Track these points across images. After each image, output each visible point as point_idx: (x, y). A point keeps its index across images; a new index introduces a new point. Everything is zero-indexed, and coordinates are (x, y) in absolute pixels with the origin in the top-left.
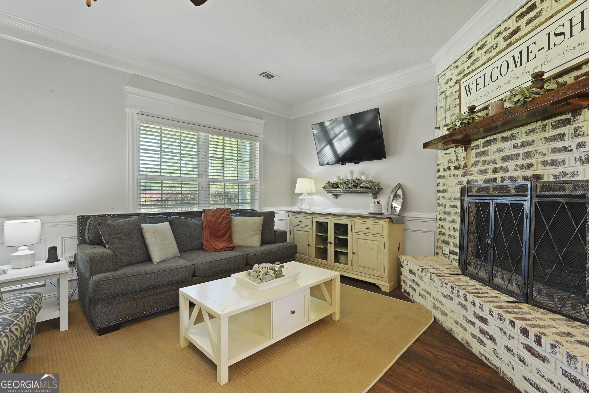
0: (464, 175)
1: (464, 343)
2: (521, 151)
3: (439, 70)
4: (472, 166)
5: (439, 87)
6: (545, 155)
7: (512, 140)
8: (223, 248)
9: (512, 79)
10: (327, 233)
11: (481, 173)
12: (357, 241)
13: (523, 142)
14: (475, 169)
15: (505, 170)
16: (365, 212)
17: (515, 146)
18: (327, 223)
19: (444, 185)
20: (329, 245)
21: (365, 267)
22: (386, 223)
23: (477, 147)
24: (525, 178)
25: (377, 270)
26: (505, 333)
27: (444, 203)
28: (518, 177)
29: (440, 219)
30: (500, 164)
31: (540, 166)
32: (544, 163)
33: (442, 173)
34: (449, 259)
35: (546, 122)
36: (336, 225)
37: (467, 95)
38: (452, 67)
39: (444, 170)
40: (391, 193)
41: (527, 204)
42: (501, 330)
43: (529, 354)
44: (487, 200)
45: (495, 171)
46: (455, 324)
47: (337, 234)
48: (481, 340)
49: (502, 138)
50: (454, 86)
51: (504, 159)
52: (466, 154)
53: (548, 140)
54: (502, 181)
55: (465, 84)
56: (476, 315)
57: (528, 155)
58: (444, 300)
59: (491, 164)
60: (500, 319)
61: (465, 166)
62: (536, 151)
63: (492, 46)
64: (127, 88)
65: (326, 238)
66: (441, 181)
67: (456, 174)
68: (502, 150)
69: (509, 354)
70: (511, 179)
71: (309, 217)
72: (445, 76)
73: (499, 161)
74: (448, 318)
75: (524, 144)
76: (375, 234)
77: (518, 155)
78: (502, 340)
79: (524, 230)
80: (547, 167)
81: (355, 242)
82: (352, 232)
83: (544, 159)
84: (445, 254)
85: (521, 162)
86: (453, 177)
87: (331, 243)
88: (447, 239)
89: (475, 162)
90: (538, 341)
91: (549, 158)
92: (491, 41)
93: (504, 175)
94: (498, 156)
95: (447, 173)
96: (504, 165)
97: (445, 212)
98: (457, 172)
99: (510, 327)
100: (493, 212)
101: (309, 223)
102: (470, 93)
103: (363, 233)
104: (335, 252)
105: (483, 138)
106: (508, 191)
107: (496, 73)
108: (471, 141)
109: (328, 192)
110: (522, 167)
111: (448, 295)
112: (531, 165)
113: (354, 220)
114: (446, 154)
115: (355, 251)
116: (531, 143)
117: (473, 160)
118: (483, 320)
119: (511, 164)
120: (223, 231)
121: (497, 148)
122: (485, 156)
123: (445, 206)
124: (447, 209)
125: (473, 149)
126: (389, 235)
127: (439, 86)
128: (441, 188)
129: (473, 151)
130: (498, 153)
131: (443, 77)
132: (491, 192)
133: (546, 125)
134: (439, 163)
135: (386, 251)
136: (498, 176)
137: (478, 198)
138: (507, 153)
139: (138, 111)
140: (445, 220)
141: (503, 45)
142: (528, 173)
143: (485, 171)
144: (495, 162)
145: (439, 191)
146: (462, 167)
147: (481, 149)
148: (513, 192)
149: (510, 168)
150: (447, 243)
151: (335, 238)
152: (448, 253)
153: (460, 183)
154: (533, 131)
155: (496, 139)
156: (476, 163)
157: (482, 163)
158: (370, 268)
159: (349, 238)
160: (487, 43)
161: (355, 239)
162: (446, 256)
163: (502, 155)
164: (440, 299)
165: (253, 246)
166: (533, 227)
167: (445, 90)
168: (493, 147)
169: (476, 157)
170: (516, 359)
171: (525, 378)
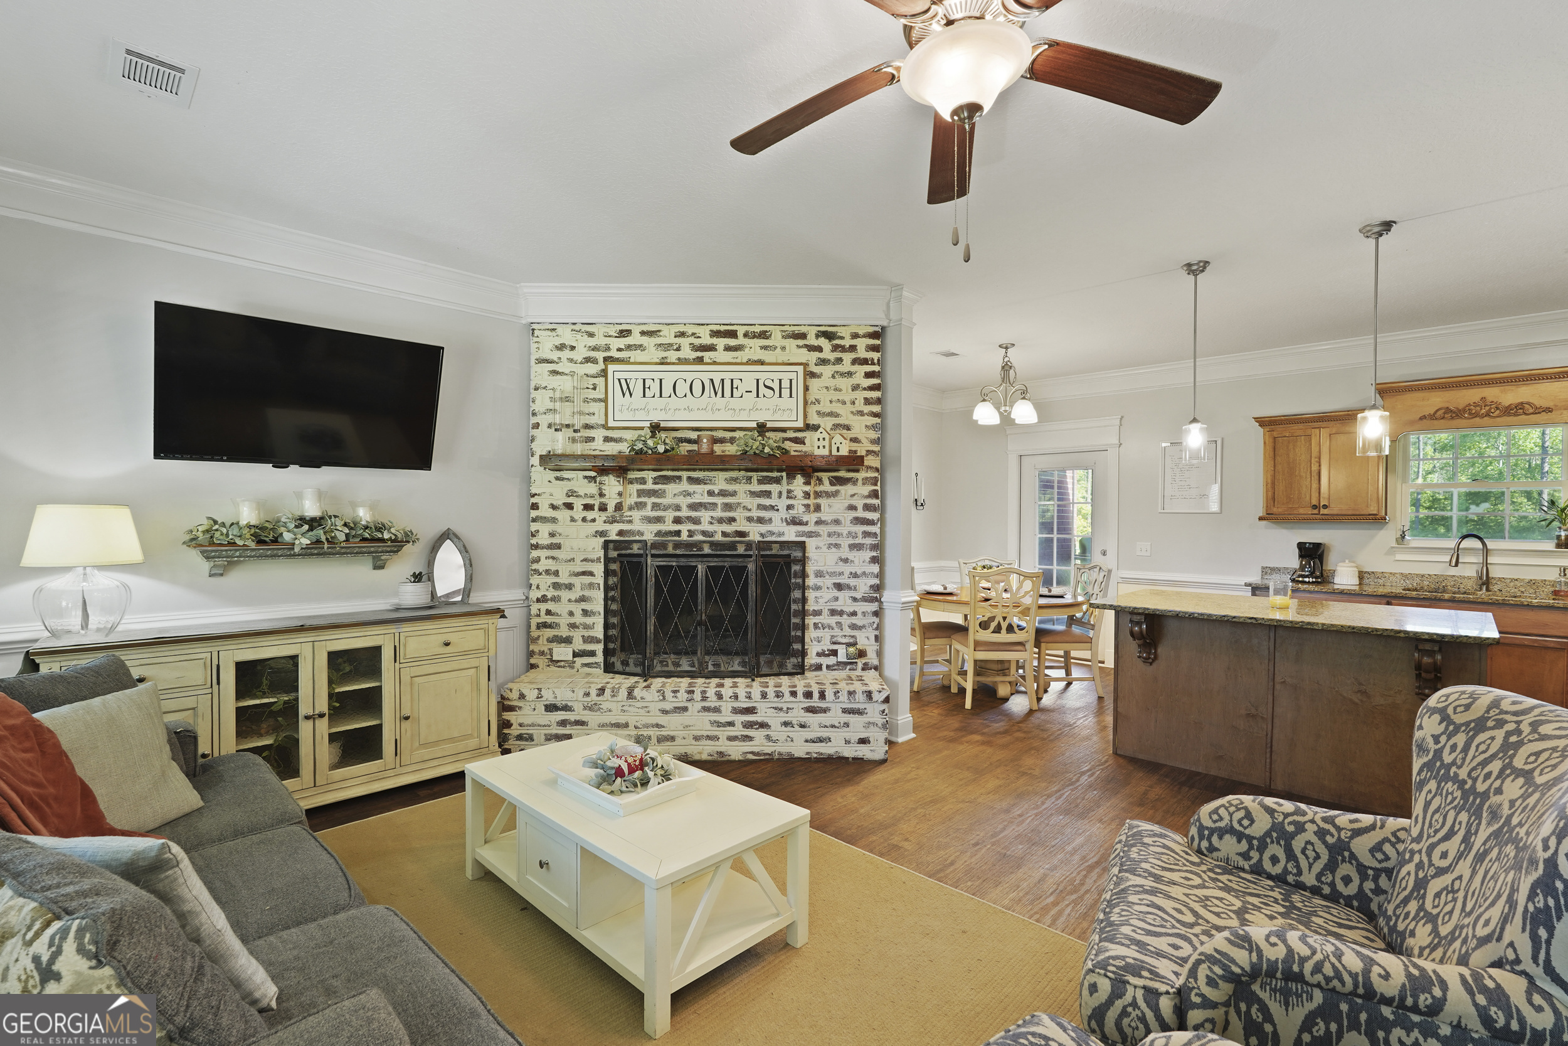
0: (612, 521)
1: (716, 757)
2: (719, 501)
3: (531, 313)
4: (631, 508)
5: (534, 346)
6: (750, 510)
7: (705, 484)
9: (710, 407)
11: (650, 522)
13: (721, 490)
14: (636, 515)
15: (696, 521)
17: (711, 493)
18: (293, 657)
19: (552, 535)
20: (305, 725)
21: (436, 743)
22: (493, 622)
23: (643, 481)
24: (724, 534)
25: (469, 736)
26: (781, 709)
27: (553, 568)
28: (716, 532)
29: (543, 599)
30: (685, 513)
31: (745, 522)
32: (750, 519)
33: (545, 511)
34: (573, 668)
35: (750, 474)
36: (336, 656)
37: (624, 395)
38: (576, 327)
39: (554, 507)
40: (432, 551)
41: (751, 567)
42: (775, 708)
43: (810, 714)
45: (677, 520)
46: (694, 742)
47: (338, 682)
48: (747, 736)
49: (690, 479)
50: (581, 363)
51: (693, 507)
52: (622, 489)
53: (753, 494)
54: (690, 536)
55: (618, 375)
56: (736, 711)
57: (728, 507)
59: (670, 510)
60: (778, 696)
61: (619, 507)
62: (739, 504)
63: (671, 345)
65: (292, 708)
66: (544, 529)
67: (589, 518)
68: (689, 494)
69: (789, 729)
70: (704, 533)
71: (202, 652)
72: (554, 333)
73: (684, 508)
74: (678, 741)
75: (723, 493)
76: (465, 653)
77: (715, 504)
78: (775, 720)
79: (750, 596)
80: (753, 524)
81: (407, 688)
82: (397, 664)
83: (749, 514)
84: (558, 661)
85: (718, 513)
86: (580, 522)
87: (317, 715)
88: (564, 632)
89: (636, 503)
90: (822, 695)
91: (755, 514)
92: (668, 335)
93: (693, 527)
94: (684, 502)
95: (563, 515)
96: (694, 514)
97: (556, 586)
98: (590, 515)
99: (792, 699)
100: (704, 578)
102: (631, 395)
103: (434, 658)
105: (654, 470)
106: (701, 549)
107: (682, 388)
108: (629, 470)
110: (721, 521)
111: (675, 708)
112: (732, 520)
113: (407, 629)
114: (557, 479)
115: (406, 712)
116: (734, 494)
117: (633, 499)
118: (750, 711)
119: (705, 515)
121: (681, 490)
122: (658, 497)
123: (556, 573)
124: (563, 579)
125: (631, 483)
127: (536, 345)
128: (543, 539)
129: (631, 486)
130: (682, 497)
131: (549, 333)
132: (670, 550)
133: (751, 477)
134: (533, 491)
135: (493, 684)
136: (684, 528)
137: (675, 559)
138: (697, 499)
140: (556, 599)
141: (688, 353)
142: (729, 528)
143: (659, 520)
144: (678, 508)
145: (536, 547)
146: (611, 507)
147: (650, 486)
148: (707, 550)
149: (702, 519)
150: (568, 640)
151: (331, 696)
152: (570, 657)
153: (602, 534)
154: (735, 480)
155: (679, 478)
156: (640, 506)
157: (653, 507)
158: (452, 740)
159: (387, 682)
160: (661, 334)
161: (406, 678)
162: (562, 664)
163: (689, 500)
164: (654, 722)
167: (556, 359)
168: (671, 488)
169: (639, 496)
170: (797, 728)
171: (807, 741)
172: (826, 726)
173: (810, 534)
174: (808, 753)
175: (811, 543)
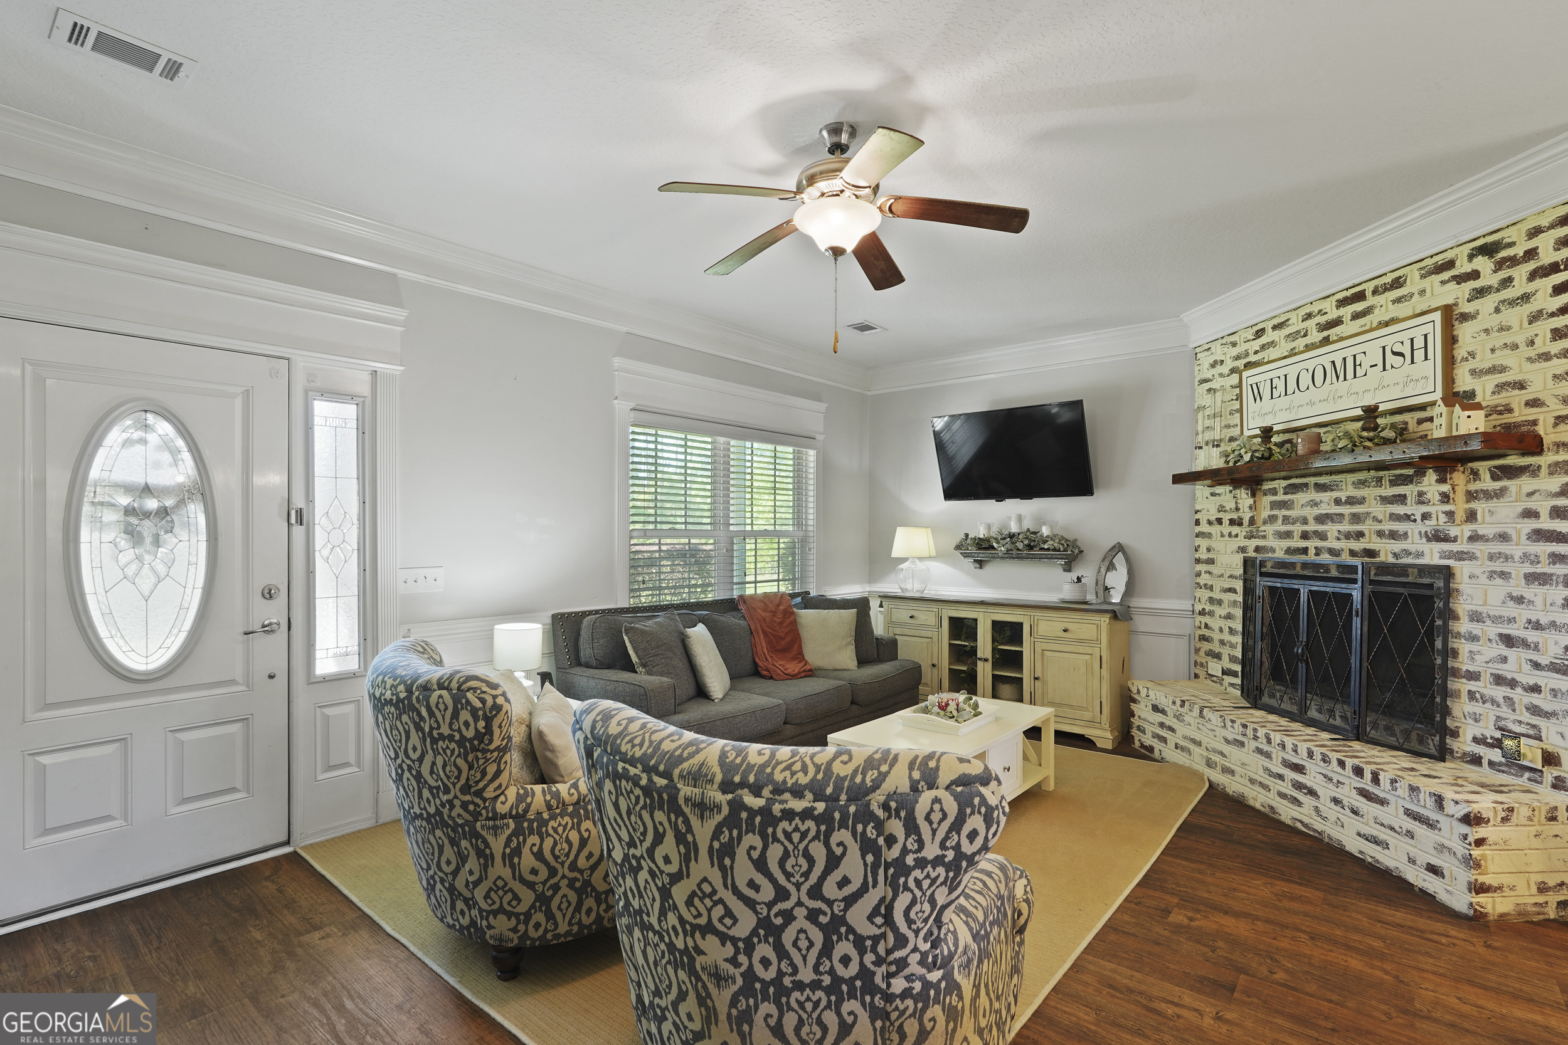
0: (1250, 537)
1: (1267, 810)
2: (1346, 510)
3: (1198, 338)
4: (1265, 523)
5: (1197, 368)
6: (1380, 522)
7: (1332, 490)
8: (799, 673)
9: (1331, 397)
10: (976, 640)
11: (1281, 537)
12: (1043, 655)
13: (1348, 497)
14: (1270, 529)
15: (1322, 536)
16: (1052, 598)
17: (1338, 502)
18: (976, 620)
19: (1209, 550)
20: (980, 664)
22: (1105, 620)
23: (1274, 492)
24: (1353, 553)
25: (1086, 709)
26: (1331, 779)
27: (1210, 583)
28: (1342, 550)
29: (1202, 613)
30: (1312, 527)
31: (1374, 537)
32: (1380, 534)
33: (1204, 528)
34: (1222, 685)
35: (1381, 473)
36: (995, 624)
37: (1255, 400)
38: (1224, 341)
39: (1210, 523)
40: (1104, 560)
41: (1356, 595)
42: (1325, 776)
43: (1364, 800)
44: (1295, 584)
45: (1305, 536)
46: (1249, 784)
47: (997, 642)
48: (1295, 799)
49: (1316, 485)
50: (1228, 376)
51: (1321, 519)
52: (1255, 502)
53: (1385, 500)
54: (1317, 554)
55: (1252, 381)
56: (1287, 764)
57: (1356, 518)
58: (1226, 749)
59: (1298, 524)
60: (1324, 761)
61: (1252, 521)
62: (1368, 513)
63: (1298, 332)
64: (617, 362)
65: (973, 651)
66: (1203, 543)
67: (1233, 534)
68: (1316, 504)
69: (1338, 808)
70: (1332, 552)
71: (934, 607)
72: (1210, 352)
73: (1311, 521)
74: (1237, 778)
75: (1351, 501)
76: (1081, 641)
77: (1342, 515)
78: (1326, 791)
79: (1354, 632)
80: (1384, 540)
81: (1038, 657)
82: (1032, 638)
83: (1379, 527)
84: (1212, 676)
85: (1346, 527)
86: (1227, 538)
87: (986, 660)
88: (1217, 648)
89: (1269, 516)
90: (1376, 779)
91: (1388, 526)
92: (1296, 325)
93: (1320, 544)
94: (1310, 513)
95: (1215, 530)
96: (1320, 528)
97: (1211, 600)
98: (1235, 530)
99: (1339, 770)
100: (1306, 604)
101: (932, 620)
102: (1261, 399)
103: (1056, 639)
104: (995, 678)
105: (1285, 478)
106: (1327, 570)
107: (1306, 379)
108: (1263, 481)
109: (966, 556)
110: (1348, 536)
111: (1235, 740)
112: (1360, 535)
113: (1038, 614)
114: (1213, 494)
115: (1038, 674)
116: (1361, 501)
117: (1266, 513)
118: (1298, 768)
119: (1332, 529)
120: (788, 639)
121: (1308, 499)
122: (1287, 509)
123: (1211, 588)
124: (1217, 595)
125: (1265, 494)
126: (1110, 642)
127: (1198, 368)
128: (1203, 555)
129: (1265, 498)
130: (1309, 508)
131: (1206, 353)
132: (1298, 570)
133: (1382, 478)
134: (1197, 508)
135: (1105, 672)
136: (1311, 544)
137: (1279, 580)
138: (1324, 509)
139: (633, 405)
140: (1211, 614)
141: (1316, 336)
142: (1357, 546)
143: (1288, 535)
144: (1305, 521)
145: (1198, 561)
146: (1246, 522)
147: (1281, 497)
148: (1334, 573)
149: (1329, 534)
150: (1218, 656)
151: (994, 649)
152: (1219, 674)
153: (1243, 550)
154: (1363, 483)
155: (1306, 485)
156: (1272, 519)
157: (1283, 520)
158: (1071, 707)
159: (1026, 649)
160: (1290, 322)
161: (1038, 650)
162: (1215, 679)
163: (1317, 511)
164: (1220, 749)
165: (845, 668)
166: (1365, 629)
167: (1211, 377)
168: (1301, 498)
169: (1272, 509)
170: (1348, 812)
171: (1359, 834)
172: (1382, 825)
173: (1461, 556)
174: (1361, 852)
175: (1462, 570)
